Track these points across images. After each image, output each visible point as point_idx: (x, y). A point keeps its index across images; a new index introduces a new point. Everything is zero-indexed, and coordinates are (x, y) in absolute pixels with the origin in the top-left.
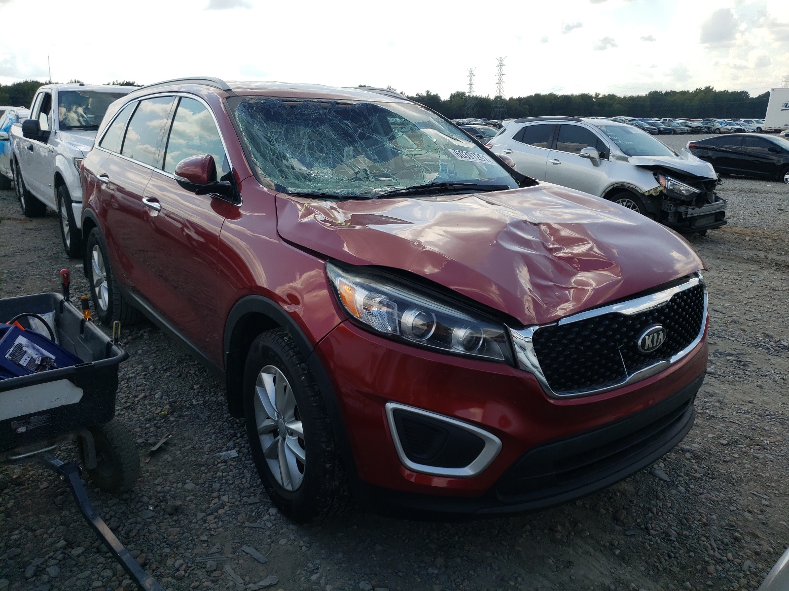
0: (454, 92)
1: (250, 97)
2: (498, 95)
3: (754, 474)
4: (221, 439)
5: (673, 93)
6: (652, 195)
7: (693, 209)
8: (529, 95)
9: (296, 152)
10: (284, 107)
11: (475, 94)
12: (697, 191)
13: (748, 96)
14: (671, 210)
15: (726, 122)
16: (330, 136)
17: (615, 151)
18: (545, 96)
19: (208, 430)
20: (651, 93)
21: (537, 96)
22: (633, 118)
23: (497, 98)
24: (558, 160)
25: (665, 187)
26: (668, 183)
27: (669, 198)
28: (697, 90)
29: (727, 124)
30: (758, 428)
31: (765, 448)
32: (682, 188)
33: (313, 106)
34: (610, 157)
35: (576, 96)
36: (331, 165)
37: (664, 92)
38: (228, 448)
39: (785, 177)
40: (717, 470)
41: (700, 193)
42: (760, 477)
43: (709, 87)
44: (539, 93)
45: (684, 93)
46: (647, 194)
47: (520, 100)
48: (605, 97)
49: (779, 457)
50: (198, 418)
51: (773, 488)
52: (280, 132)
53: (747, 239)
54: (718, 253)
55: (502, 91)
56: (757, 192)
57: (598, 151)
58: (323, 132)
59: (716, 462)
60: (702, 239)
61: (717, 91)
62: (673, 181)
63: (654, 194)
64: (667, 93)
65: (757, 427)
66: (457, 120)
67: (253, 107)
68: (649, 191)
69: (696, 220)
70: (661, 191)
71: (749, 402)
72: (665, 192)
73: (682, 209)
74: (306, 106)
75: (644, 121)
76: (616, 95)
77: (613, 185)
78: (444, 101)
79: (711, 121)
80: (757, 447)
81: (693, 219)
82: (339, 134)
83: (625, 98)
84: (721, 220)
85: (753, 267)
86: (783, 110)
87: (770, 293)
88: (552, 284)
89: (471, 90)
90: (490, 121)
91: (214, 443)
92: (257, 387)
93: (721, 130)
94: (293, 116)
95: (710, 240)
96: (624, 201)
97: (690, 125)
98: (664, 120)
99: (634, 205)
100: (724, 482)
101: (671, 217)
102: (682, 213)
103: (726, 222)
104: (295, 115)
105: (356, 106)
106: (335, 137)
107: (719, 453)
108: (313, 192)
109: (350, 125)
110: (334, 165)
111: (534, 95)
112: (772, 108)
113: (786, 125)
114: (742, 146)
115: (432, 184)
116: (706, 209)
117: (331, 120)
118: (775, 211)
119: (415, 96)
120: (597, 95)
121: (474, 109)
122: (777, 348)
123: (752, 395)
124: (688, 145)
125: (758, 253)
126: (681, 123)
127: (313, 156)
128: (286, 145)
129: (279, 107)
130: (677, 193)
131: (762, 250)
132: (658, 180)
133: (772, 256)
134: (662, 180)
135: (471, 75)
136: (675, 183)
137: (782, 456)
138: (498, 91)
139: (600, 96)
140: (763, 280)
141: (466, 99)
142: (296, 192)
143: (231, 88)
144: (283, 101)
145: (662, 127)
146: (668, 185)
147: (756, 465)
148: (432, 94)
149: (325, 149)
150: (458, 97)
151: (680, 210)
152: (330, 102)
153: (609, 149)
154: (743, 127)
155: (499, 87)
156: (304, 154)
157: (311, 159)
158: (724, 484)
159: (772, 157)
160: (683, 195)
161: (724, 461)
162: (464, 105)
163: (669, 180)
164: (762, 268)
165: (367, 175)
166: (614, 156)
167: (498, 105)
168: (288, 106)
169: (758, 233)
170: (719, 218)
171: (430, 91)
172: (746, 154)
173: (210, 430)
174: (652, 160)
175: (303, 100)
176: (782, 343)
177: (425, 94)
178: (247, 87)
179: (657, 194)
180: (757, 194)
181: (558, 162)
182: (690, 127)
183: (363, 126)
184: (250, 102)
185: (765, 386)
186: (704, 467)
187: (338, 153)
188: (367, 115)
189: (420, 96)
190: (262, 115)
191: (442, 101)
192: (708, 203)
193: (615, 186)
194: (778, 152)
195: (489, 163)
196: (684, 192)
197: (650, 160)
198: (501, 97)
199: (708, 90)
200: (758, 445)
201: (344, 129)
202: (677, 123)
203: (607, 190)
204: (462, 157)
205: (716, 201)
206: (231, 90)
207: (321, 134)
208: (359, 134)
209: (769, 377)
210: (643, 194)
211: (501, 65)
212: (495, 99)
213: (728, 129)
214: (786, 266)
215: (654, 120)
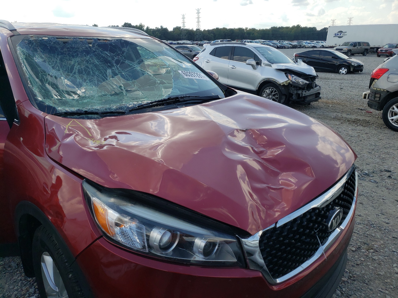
0: (175, 27)
1: (31, 35)
2: (198, 28)
3: (376, 274)
4: (25, 285)
5: (282, 28)
6: (284, 85)
7: (306, 92)
8: (213, 28)
9: (69, 75)
10: (58, 43)
11: (186, 28)
12: (308, 82)
13: (316, 30)
14: (294, 93)
15: (308, 43)
16: (94, 62)
17: (264, 61)
18: (221, 29)
19: (17, 277)
20: (272, 28)
21: (217, 29)
22: (265, 41)
23: (197, 30)
24: (234, 66)
25: (291, 80)
26: (293, 78)
27: (293, 86)
28: (293, 26)
29: (309, 43)
30: (369, 235)
31: (377, 251)
32: (300, 81)
33: (81, 42)
34: (262, 64)
35: (236, 29)
36: (95, 84)
37: (278, 27)
38: (30, 295)
39: (340, 71)
40: (355, 273)
41: (309, 83)
42: (380, 275)
43: (299, 25)
44: (218, 27)
45: (287, 28)
46: (282, 84)
47: (209, 31)
48: (250, 29)
49: (386, 258)
50: (10, 266)
51: (389, 284)
52: (56, 62)
53: (331, 106)
54: (319, 115)
55: (199, 26)
56: (328, 79)
57: (255, 61)
58: (89, 60)
59: (353, 266)
60: (309, 107)
61: (302, 27)
62: (295, 77)
63: (286, 84)
64: (279, 28)
65: (367, 234)
66: (178, 41)
67: (33, 43)
68: (283, 83)
69: (307, 97)
70: (289, 83)
71: (359, 215)
72: (291, 83)
73: (300, 92)
74: (75, 42)
75: (270, 42)
76: (256, 28)
77: (264, 80)
78: (170, 31)
79: (301, 42)
80: (372, 251)
81: (305, 97)
82: (101, 61)
83: (260, 30)
84: (318, 97)
85: (338, 123)
86: (334, 37)
87: (349, 139)
88: (265, 186)
89: (184, 26)
90: (195, 42)
91: (19, 290)
92: (42, 263)
93: (306, 46)
94: (65, 49)
95: (313, 107)
96: (270, 88)
97: (291, 44)
98: (279, 41)
99: (275, 90)
100: (361, 283)
101: (294, 96)
102: (300, 94)
103: (320, 98)
104: (68, 48)
105: (113, 41)
106: (98, 64)
107: (352, 258)
108: (79, 110)
109: (109, 55)
110: (98, 83)
111: (215, 28)
112: (330, 36)
113: (336, 44)
114: (320, 55)
115: (169, 98)
116: (312, 91)
117: (94, 52)
118: (339, 89)
119: (155, 29)
120: (246, 29)
121: (185, 35)
122: (363, 175)
123: (359, 210)
124: (294, 55)
125: (338, 114)
126: (287, 43)
127: (82, 78)
128: (61, 71)
129: (54, 43)
130: (297, 84)
131: (339, 112)
132: (287, 77)
133: (344, 115)
134: (290, 77)
135: (184, 18)
136: (297, 78)
137: (388, 256)
138: (198, 26)
139: (248, 29)
140: (344, 131)
141: (181, 30)
142: (64, 111)
143: (16, 28)
144: (57, 38)
145: (279, 45)
146: (292, 79)
147: (375, 265)
148: (164, 28)
149: (91, 72)
150: (177, 29)
151: (299, 93)
152: (94, 39)
153: (261, 60)
154: (315, 45)
155: (198, 24)
156: (75, 77)
157: (81, 80)
158: (361, 284)
159: (334, 61)
160: (300, 85)
161: (357, 264)
162: (181, 34)
163: (293, 77)
164: (342, 123)
165: (122, 89)
166: (264, 64)
167: (198, 34)
168: (61, 41)
169: (334, 102)
170: (317, 95)
171: (163, 26)
172: (322, 59)
173: (18, 277)
174: (284, 66)
175: (73, 37)
176: (365, 172)
177: (160, 28)
178: (30, 28)
179: (287, 84)
180: (329, 80)
181: (234, 67)
182: (292, 45)
183: (118, 55)
184: (30, 39)
185: (364, 203)
186: (347, 272)
187: (101, 75)
188: (121, 47)
189: (158, 29)
190: (41, 49)
191: (169, 31)
192: (313, 88)
193: (265, 80)
194: (336, 59)
195: (205, 79)
196: (301, 83)
197: (283, 66)
198: (199, 29)
199: (298, 26)
200: (373, 249)
201: (104, 57)
202: (286, 43)
203: (261, 83)
204: (187, 76)
205: (316, 87)
206: (16, 30)
207: (87, 62)
208: (116, 60)
209: (364, 196)
210: (280, 85)
211: (198, 13)
212: (196, 30)
213: (309, 46)
214: (352, 121)
215: (275, 42)
